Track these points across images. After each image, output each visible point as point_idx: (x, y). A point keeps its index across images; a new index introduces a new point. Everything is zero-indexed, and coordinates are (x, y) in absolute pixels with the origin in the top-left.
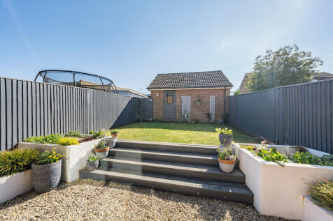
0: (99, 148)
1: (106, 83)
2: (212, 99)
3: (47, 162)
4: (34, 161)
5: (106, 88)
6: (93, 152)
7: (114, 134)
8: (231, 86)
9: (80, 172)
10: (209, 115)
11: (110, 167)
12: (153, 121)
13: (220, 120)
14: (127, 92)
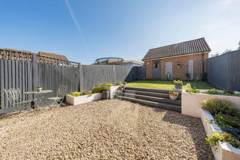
0: (120, 89)
1: (120, 60)
2: (191, 62)
3: (106, 90)
4: (102, 90)
5: (120, 63)
6: (117, 90)
7: (125, 84)
8: (209, 50)
9: (114, 96)
10: (188, 75)
11: (123, 95)
12: (146, 80)
13: (198, 78)
14: (131, 63)
